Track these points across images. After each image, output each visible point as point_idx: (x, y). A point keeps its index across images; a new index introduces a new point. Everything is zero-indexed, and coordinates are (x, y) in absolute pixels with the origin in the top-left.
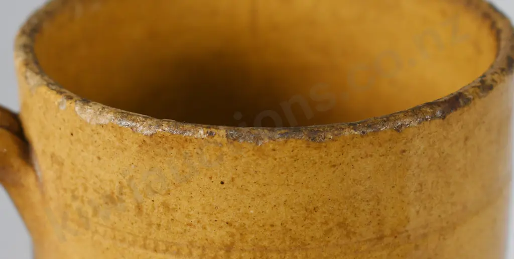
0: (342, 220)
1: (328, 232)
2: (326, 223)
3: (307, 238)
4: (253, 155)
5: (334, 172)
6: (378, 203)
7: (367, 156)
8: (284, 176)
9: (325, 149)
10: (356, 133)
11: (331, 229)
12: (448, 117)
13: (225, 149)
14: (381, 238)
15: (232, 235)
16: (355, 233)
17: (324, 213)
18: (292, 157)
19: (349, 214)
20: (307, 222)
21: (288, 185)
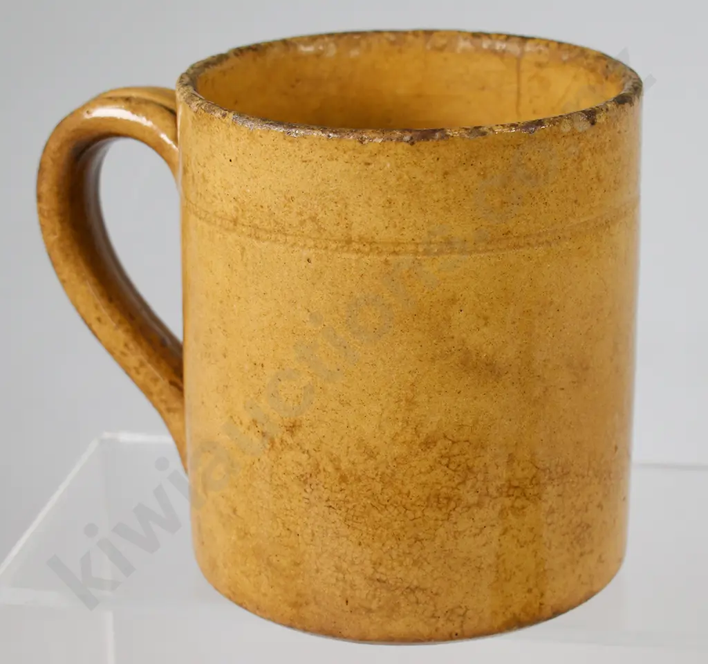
0: (313, 215)
1: (303, 223)
2: (301, 214)
3: (286, 224)
4: (248, 138)
5: (305, 167)
6: (346, 206)
7: (333, 159)
8: (268, 162)
9: (297, 145)
10: (323, 135)
11: (305, 220)
12: (417, 144)
13: (231, 129)
14: (349, 242)
15: (237, 210)
16: (325, 230)
17: (299, 204)
18: (273, 146)
19: (320, 210)
20: (286, 209)
21: (271, 171)
